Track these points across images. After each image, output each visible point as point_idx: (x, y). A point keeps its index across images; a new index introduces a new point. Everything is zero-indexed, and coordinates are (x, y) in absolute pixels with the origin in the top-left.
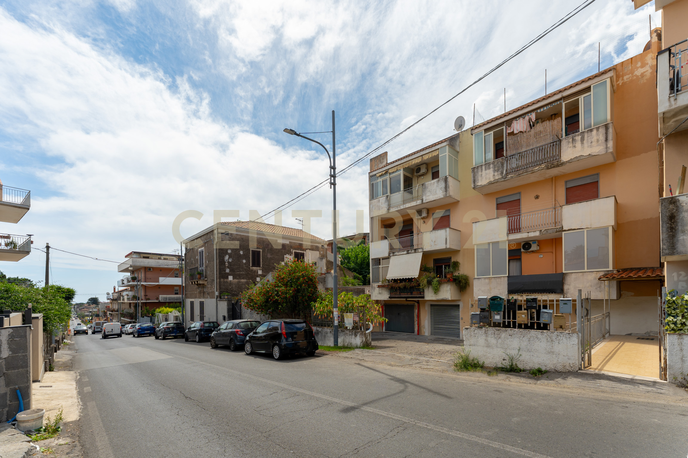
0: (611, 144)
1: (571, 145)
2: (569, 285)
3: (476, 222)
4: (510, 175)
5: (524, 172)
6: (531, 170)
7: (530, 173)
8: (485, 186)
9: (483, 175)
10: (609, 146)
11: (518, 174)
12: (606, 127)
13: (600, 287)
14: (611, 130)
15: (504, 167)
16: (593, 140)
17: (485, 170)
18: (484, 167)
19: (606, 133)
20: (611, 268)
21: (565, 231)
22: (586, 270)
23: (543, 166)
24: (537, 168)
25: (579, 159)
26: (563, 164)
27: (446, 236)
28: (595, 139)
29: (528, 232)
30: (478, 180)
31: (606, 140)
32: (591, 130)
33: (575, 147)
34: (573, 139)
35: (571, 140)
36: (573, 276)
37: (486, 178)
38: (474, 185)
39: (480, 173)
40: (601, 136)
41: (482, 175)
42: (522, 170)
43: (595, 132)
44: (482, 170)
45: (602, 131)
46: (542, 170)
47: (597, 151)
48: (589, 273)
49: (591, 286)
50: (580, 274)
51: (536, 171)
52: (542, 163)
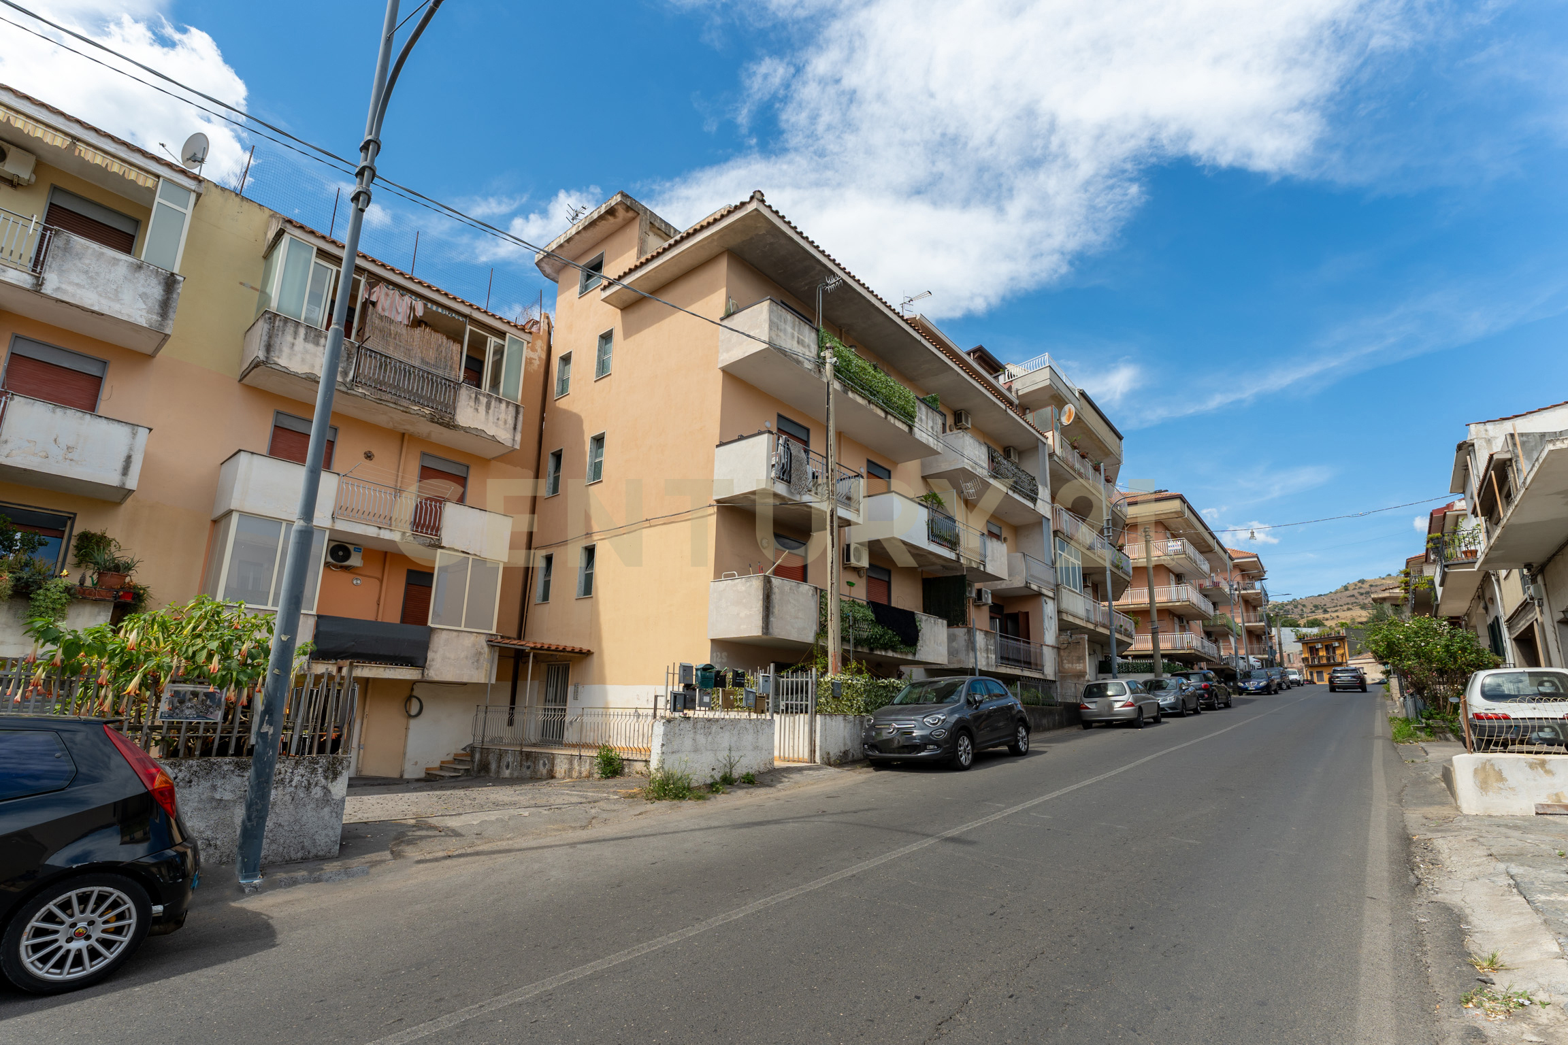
0: (518, 437)
1: (472, 404)
2: (436, 652)
3: (252, 453)
4: (363, 388)
5: (393, 401)
6: (405, 404)
7: (402, 409)
8: (295, 375)
9: (296, 348)
10: (516, 438)
11: (378, 397)
12: (517, 407)
13: (478, 661)
14: (521, 417)
15: (352, 362)
16: (500, 417)
17: (306, 339)
18: (302, 331)
19: (516, 418)
20: (494, 632)
21: (443, 548)
22: (462, 628)
23: (428, 412)
24: (416, 408)
25: (479, 433)
26: (455, 427)
27: (131, 449)
28: (502, 416)
29: (380, 528)
30: (281, 351)
31: (515, 428)
32: (500, 401)
33: (477, 410)
34: (476, 396)
35: (473, 396)
36: (444, 635)
37: (303, 360)
38: (267, 358)
39: (289, 338)
40: (510, 418)
41: (293, 344)
42: (390, 395)
43: (503, 405)
44: (296, 334)
45: (512, 410)
46: (422, 416)
47: (503, 437)
48: (466, 634)
49: (467, 658)
50: (455, 634)
51: (412, 412)
52: (428, 406)
